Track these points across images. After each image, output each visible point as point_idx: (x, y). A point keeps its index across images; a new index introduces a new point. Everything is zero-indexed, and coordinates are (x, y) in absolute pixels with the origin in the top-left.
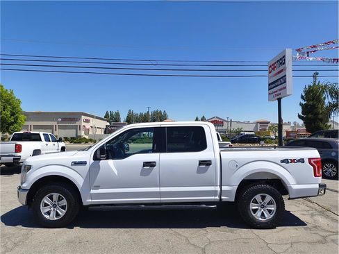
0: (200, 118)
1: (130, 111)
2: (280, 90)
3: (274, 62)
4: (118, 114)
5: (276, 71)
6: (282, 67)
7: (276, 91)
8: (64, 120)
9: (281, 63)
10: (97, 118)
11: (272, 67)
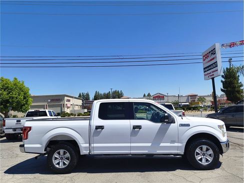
0: (146, 95)
1: (96, 92)
2: (213, 72)
3: (206, 53)
4: (88, 95)
5: (209, 59)
6: (213, 56)
7: (211, 73)
8: (52, 100)
9: (212, 54)
10: (75, 98)
11: (206, 56)
